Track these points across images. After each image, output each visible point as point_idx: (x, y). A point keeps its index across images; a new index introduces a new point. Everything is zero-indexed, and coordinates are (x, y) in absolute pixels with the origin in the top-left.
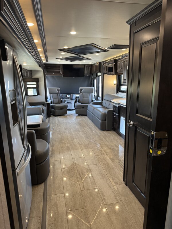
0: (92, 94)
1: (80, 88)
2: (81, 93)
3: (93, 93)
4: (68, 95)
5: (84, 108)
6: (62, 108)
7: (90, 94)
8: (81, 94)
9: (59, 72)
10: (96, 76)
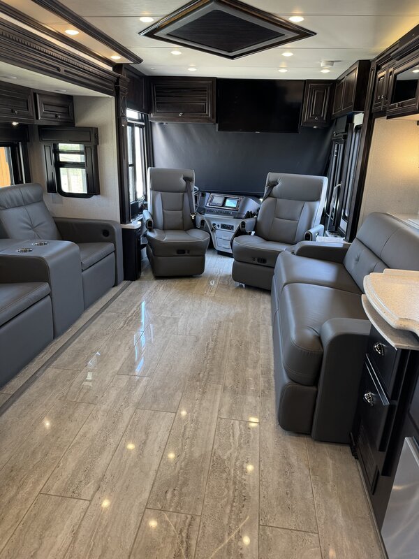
0: (312, 203)
1: (271, 176)
2: (269, 195)
3: (318, 199)
4: (228, 201)
5: (264, 261)
6: (182, 250)
7: (307, 205)
8: (269, 199)
9: (203, 110)
10: (347, 130)
